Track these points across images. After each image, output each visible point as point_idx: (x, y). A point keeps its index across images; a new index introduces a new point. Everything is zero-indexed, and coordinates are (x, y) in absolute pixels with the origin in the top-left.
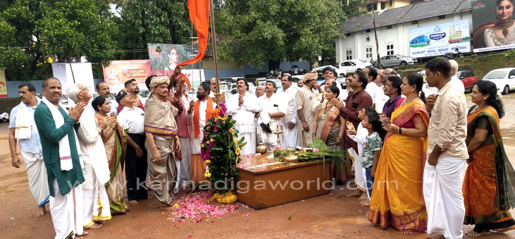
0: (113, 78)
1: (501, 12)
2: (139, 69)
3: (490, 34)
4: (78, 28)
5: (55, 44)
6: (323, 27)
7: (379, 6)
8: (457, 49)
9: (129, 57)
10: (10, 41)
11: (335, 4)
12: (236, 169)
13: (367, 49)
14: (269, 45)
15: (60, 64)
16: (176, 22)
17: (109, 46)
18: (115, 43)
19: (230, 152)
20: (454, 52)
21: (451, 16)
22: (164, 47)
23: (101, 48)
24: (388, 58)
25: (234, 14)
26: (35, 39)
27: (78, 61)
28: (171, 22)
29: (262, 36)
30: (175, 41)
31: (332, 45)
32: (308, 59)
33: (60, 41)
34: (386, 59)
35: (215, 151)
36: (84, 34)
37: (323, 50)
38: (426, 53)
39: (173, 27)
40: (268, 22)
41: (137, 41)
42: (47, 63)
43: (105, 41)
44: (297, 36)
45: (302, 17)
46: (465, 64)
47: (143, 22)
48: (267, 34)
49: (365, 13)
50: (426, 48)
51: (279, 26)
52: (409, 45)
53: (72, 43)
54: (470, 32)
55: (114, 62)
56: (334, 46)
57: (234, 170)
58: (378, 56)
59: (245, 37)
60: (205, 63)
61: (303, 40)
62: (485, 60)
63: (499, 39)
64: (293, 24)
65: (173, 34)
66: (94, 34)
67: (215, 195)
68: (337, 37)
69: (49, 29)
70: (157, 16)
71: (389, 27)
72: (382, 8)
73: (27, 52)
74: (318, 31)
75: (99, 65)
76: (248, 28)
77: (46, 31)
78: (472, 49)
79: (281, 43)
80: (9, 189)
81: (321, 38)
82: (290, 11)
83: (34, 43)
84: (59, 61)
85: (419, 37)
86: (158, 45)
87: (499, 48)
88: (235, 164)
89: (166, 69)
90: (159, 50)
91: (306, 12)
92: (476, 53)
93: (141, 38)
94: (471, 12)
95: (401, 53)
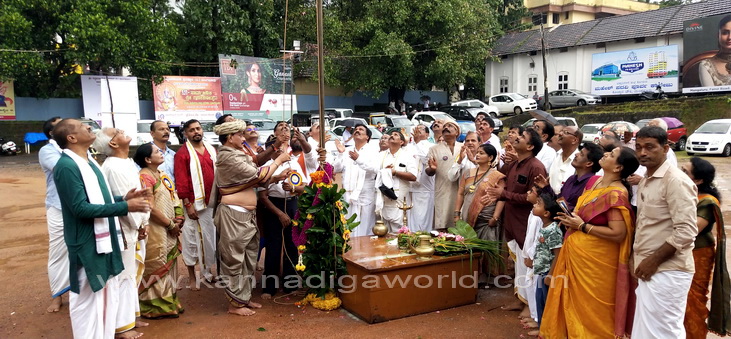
0: (167, 100)
1: (725, 37)
2: (204, 90)
3: (708, 67)
4: (121, 28)
5: (88, 49)
6: (469, 44)
7: (550, 18)
8: (659, 87)
9: (190, 72)
10: (24, 40)
11: (488, 12)
12: (343, 261)
13: (530, 79)
14: (390, 65)
15: (92, 76)
16: (261, 25)
17: (163, 55)
18: (172, 52)
19: (335, 235)
20: (655, 90)
21: (654, 39)
22: (242, 60)
23: (152, 57)
24: (559, 93)
25: (344, 19)
26: (59, 40)
27: (119, 73)
28: (254, 25)
29: (382, 53)
30: (258, 52)
31: (480, 71)
32: (446, 88)
33: (94, 44)
34: (557, 94)
35: (314, 233)
36: (129, 36)
37: (467, 77)
38: (614, 89)
39: (255, 33)
40: (392, 34)
41: (204, 50)
42: (75, 73)
43: (159, 49)
44: (433, 55)
45: (440, 29)
46: (669, 110)
47: (214, 23)
48: (389, 51)
49: (530, 27)
50: (614, 83)
51: (407, 40)
52: (590, 76)
53: (111, 48)
54: (679, 63)
55: (170, 79)
56: (484, 72)
57: (339, 261)
58: (546, 91)
59: (358, 54)
60: (299, 86)
61: (440, 61)
62: (700, 106)
63: (720, 76)
64: (427, 39)
65: (255, 42)
66: (144, 37)
67: (310, 296)
68: (489, 60)
69: (80, 28)
70: (234, 16)
71: (564, 50)
72: (555, 21)
73: (47, 57)
74: (462, 50)
75: (148, 82)
76: (363, 40)
77: (76, 29)
78: (680, 88)
79: (409, 63)
80: (10, 264)
81: (465, 59)
82: (423, 18)
83: (58, 46)
84: (92, 73)
85: (606, 67)
86: (233, 57)
87: (719, 89)
88: (341, 253)
89: (243, 91)
90: (234, 64)
91: (446, 22)
92: (687, 94)
93: (209, 46)
94: (681, 35)
95: (578, 88)
